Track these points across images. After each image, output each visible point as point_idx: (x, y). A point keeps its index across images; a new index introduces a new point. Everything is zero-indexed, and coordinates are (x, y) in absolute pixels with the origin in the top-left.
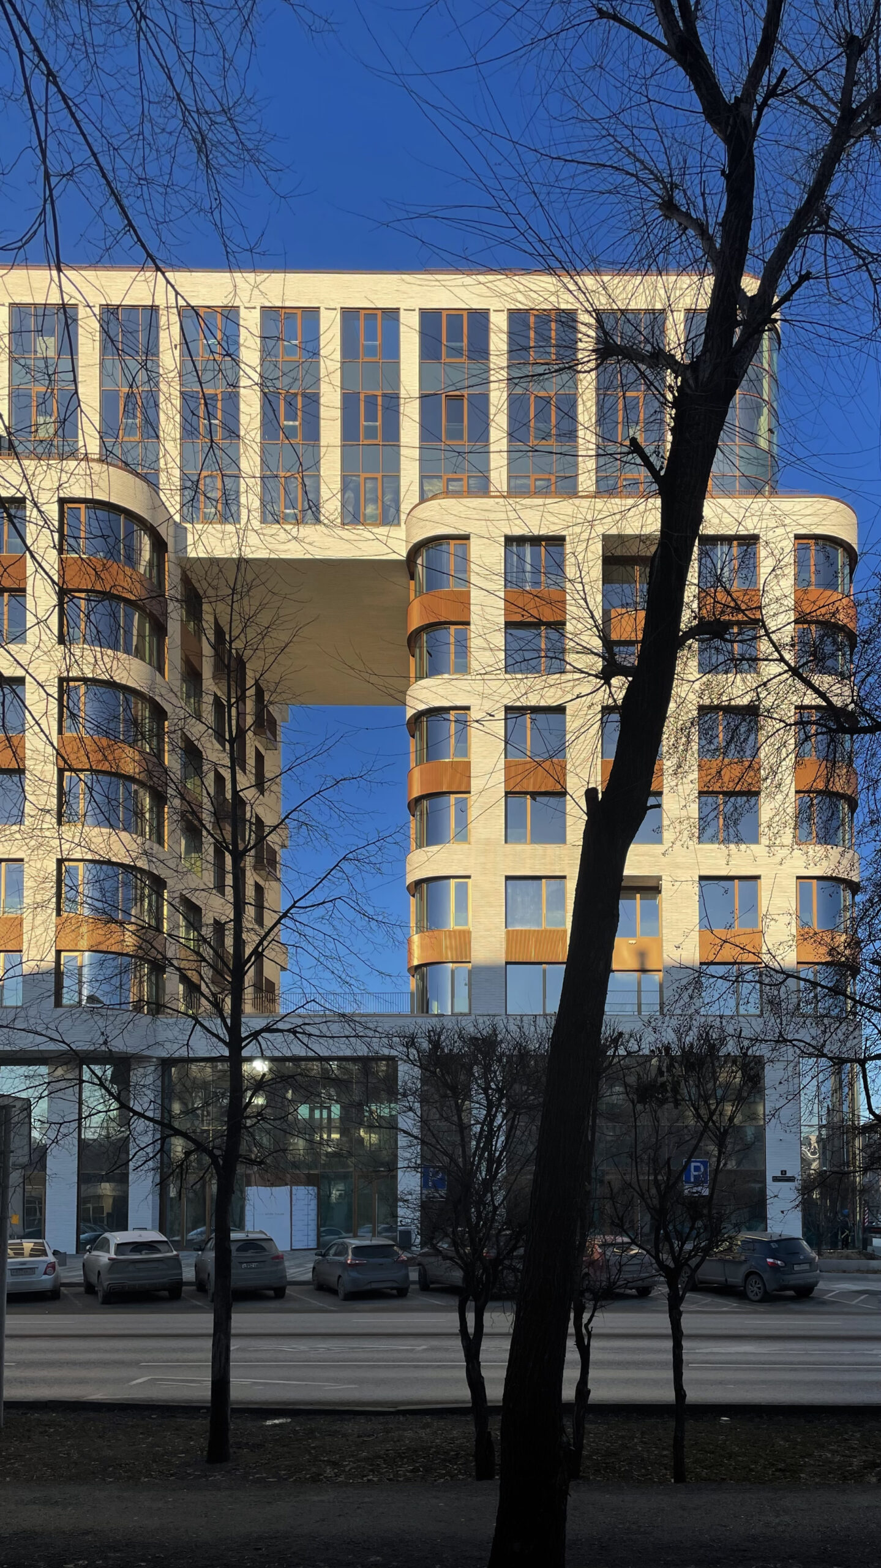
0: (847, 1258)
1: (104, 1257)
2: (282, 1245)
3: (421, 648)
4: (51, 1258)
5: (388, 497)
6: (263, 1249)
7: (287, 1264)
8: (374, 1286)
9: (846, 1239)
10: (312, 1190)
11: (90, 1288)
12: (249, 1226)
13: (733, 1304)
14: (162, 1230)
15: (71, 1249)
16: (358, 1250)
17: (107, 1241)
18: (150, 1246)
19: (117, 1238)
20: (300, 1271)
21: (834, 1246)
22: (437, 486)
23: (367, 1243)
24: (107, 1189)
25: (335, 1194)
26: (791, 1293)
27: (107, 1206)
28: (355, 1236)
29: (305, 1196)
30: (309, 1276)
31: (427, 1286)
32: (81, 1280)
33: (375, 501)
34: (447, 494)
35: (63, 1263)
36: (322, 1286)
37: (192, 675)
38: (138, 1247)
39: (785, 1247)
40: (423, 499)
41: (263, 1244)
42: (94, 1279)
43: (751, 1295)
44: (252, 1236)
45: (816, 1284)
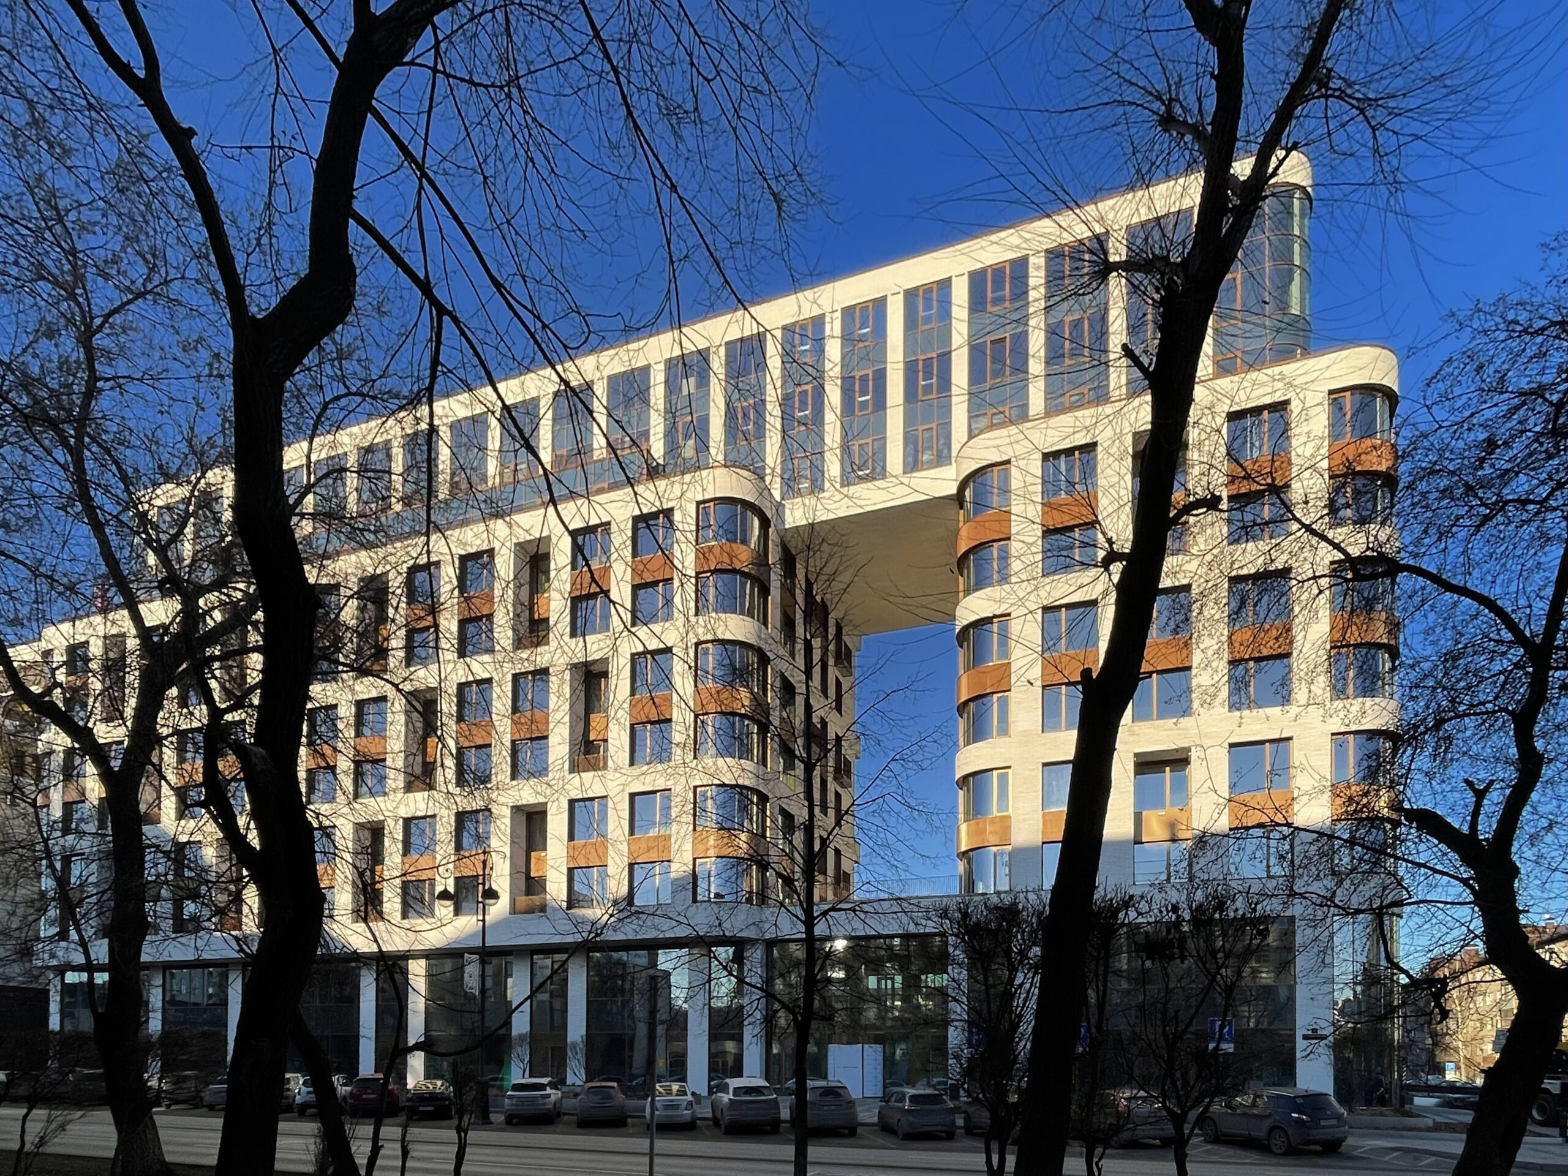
0: (1382, 1114)
1: (726, 1098)
2: (855, 1094)
3: (968, 568)
4: (689, 1098)
5: (942, 442)
6: (839, 1095)
7: (858, 1109)
8: (927, 1129)
9: (1382, 1097)
10: (879, 1048)
11: (716, 1122)
12: (830, 1078)
13: (1255, 1157)
14: (767, 1079)
15: (705, 1093)
16: (914, 1098)
17: (727, 1085)
18: (757, 1090)
19: (734, 1083)
20: (868, 1115)
21: (1368, 1103)
22: (983, 422)
23: (922, 1092)
24: (730, 1046)
25: (898, 1052)
26: (1318, 1148)
27: (730, 1060)
28: (914, 1086)
29: (874, 1053)
30: (875, 1119)
31: (971, 1130)
32: (710, 1115)
33: (931, 448)
34: (992, 427)
35: (698, 1102)
36: (885, 1128)
37: (788, 624)
38: (749, 1090)
39: (1313, 1102)
40: (971, 436)
41: (841, 1091)
42: (719, 1115)
43: (1274, 1148)
44: (831, 1084)
45: (1344, 1139)
